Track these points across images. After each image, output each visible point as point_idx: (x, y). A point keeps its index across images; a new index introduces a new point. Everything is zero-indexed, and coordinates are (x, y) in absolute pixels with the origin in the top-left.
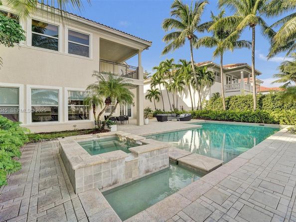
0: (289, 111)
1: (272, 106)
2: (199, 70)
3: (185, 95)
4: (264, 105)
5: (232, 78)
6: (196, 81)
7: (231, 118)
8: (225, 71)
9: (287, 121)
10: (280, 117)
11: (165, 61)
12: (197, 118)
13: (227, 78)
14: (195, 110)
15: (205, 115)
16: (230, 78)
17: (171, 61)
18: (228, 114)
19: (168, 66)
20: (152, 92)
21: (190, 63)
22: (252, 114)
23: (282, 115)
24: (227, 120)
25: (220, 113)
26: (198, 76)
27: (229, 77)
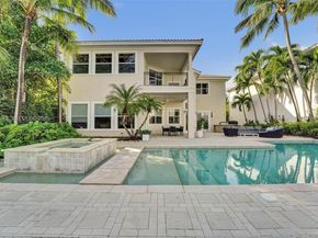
3: (287, 99)
11: (249, 54)
15: (315, 129)
17: (259, 52)
19: (255, 61)
20: (240, 98)
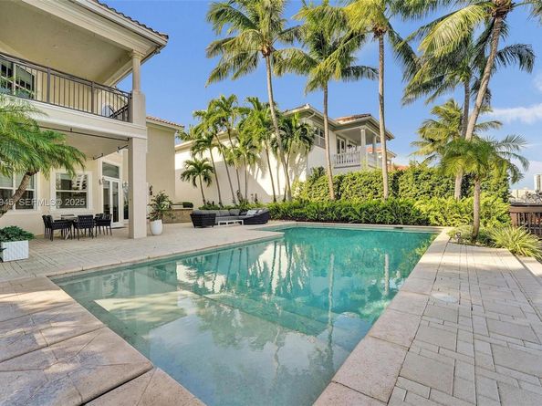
0: (443, 199)
1: (414, 190)
2: (285, 121)
3: (260, 172)
4: (401, 188)
5: (348, 143)
6: (280, 143)
7: (344, 216)
8: (333, 127)
9: (441, 219)
10: (430, 210)
12: (282, 218)
13: (338, 141)
14: (279, 202)
15: (297, 211)
16: (343, 143)
17: (232, 99)
18: (339, 208)
19: (225, 110)
20: (195, 165)
21: (268, 105)
22: (381, 206)
23: (432, 206)
24: (336, 221)
25: (325, 206)
26: (283, 133)
27: (341, 140)
